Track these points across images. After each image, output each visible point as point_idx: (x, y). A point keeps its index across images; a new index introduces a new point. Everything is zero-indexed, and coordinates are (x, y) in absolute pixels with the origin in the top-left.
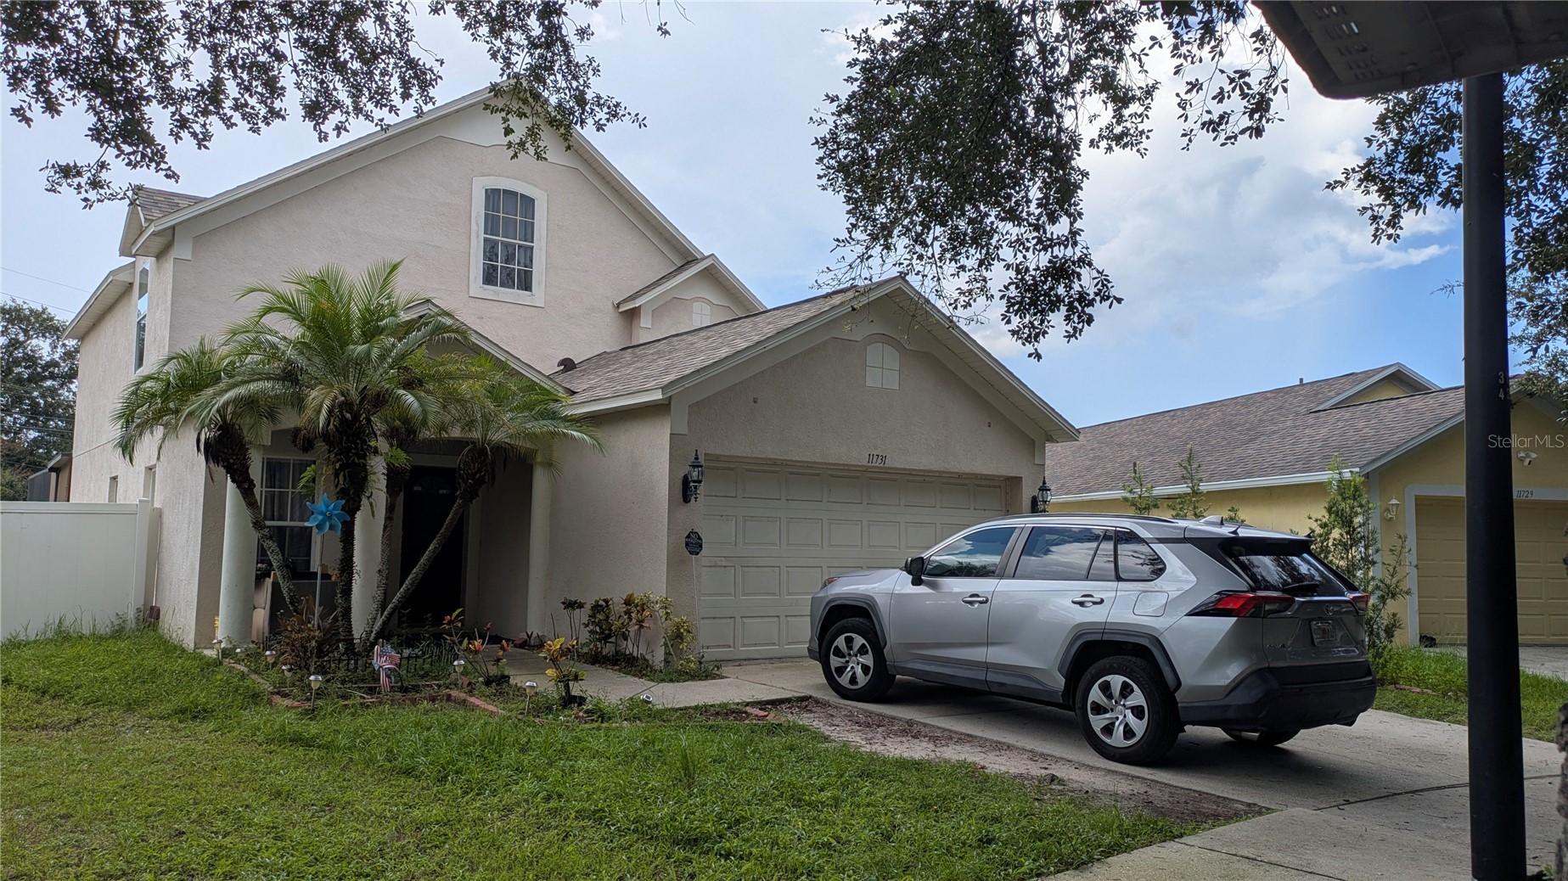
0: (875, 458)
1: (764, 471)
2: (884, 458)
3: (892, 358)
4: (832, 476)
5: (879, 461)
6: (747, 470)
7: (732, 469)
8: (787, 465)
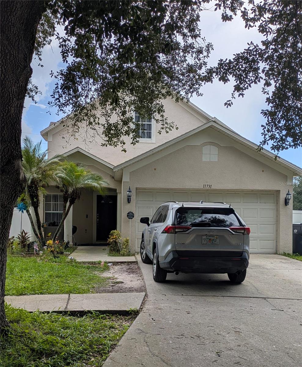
0: (206, 186)
1: (164, 192)
2: (210, 186)
3: (214, 150)
4: (192, 193)
5: (208, 187)
6: (157, 192)
7: (151, 192)
8: (173, 190)
